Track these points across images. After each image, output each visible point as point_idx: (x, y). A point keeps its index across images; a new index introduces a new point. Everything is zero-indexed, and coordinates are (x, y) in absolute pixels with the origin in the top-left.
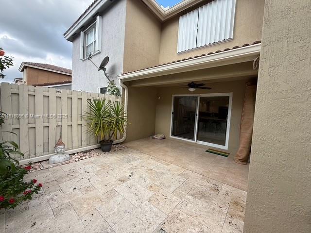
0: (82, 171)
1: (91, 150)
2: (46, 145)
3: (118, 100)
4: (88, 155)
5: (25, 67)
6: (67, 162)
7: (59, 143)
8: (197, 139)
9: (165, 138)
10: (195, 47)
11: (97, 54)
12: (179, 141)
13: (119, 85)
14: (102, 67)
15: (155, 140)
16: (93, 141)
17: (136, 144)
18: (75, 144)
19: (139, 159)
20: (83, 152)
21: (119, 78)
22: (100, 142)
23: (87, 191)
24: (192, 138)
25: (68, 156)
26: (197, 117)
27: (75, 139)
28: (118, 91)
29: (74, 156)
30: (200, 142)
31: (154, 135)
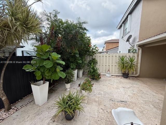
0: (113, 81)
1: (120, 76)
2: (105, 70)
3: (135, 55)
4: (117, 77)
5: (105, 43)
6: (110, 77)
7: (109, 71)
11: (128, 33)
13: (136, 48)
14: (128, 40)
16: (120, 72)
18: (114, 72)
20: (116, 76)
22: (123, 74)
23: (111, 85)
25: (111, 75)
27: (114, 70)
28: (136, 51)
29: (113, 76)
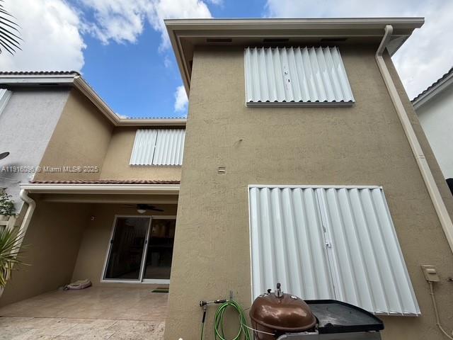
3: (7, 223)
8: (144, 277)
9: (90, 285)
10: (150, 164)
12: (115, 286)
15: (69, 292)
17: (23, 306)
19: (32, 328)
21: (21, 187)
24: (137, 277)
26: (147, 245)
28: (13, 208)
30: (147, 281)
31: (69, 284)
